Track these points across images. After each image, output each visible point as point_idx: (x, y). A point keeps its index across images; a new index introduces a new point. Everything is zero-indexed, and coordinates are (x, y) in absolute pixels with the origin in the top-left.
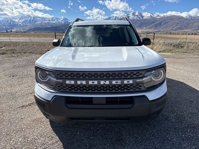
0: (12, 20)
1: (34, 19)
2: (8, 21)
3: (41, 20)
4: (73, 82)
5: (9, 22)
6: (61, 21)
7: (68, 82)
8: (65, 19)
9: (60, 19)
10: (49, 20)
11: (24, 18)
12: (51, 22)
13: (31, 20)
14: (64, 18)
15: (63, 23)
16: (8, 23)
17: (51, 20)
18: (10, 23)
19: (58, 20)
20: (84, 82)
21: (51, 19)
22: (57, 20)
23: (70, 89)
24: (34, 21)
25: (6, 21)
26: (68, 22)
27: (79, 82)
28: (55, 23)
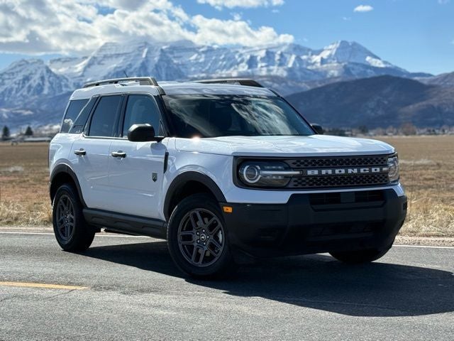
0: (49, 71)
1: (169, 61)
2: (27, 79)
3: (205, 63)
4: (316, 172)
5: (35, 81)
6: (323, 61)
7: (310, 172)
8: (347, 48)
9: (318, 53)
10: (252, 62)
11: (111, 56)
12: (264, 73)
13: (151, 68)
14: (344, 45)
15: (334, 71)
16: (30, 87)
17: (263, 60)
18: (40, 89)
19: (304, 57)
20: (330, 172)
21: (263, 53)
22: (298, 58)
23: (311, 183)
24: (168, 68)
25: (20, 77)
26: (368, 67)
27: (324, 172)
28: (285, 74)
